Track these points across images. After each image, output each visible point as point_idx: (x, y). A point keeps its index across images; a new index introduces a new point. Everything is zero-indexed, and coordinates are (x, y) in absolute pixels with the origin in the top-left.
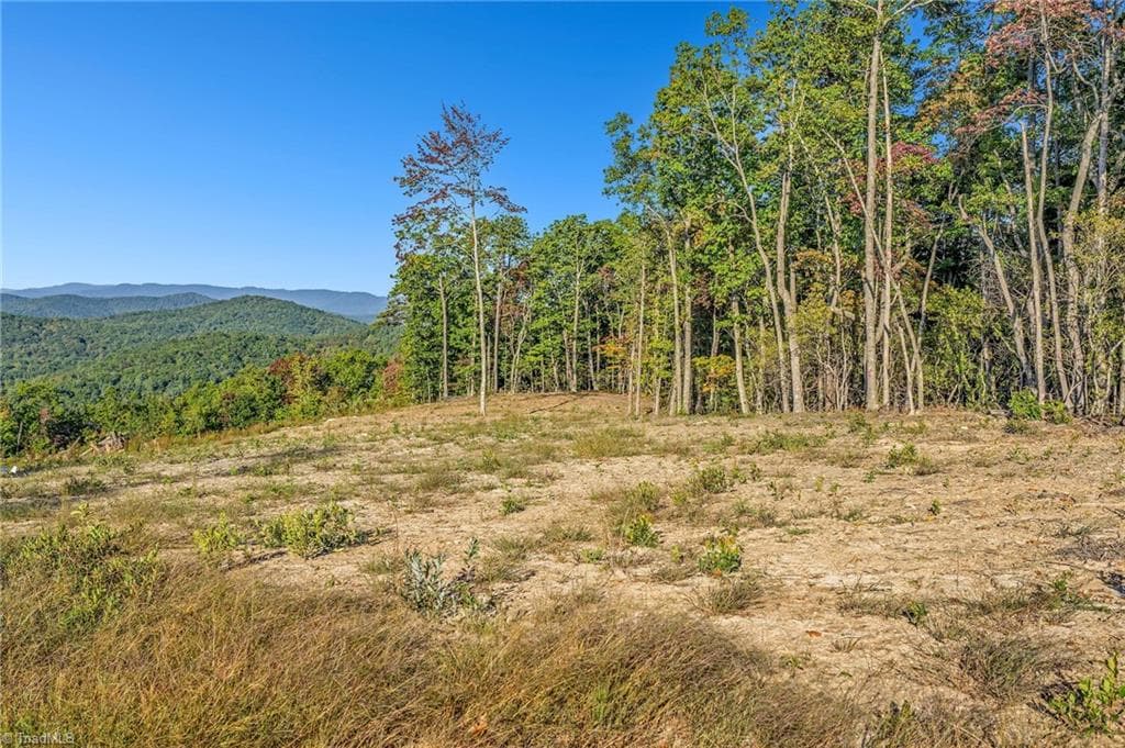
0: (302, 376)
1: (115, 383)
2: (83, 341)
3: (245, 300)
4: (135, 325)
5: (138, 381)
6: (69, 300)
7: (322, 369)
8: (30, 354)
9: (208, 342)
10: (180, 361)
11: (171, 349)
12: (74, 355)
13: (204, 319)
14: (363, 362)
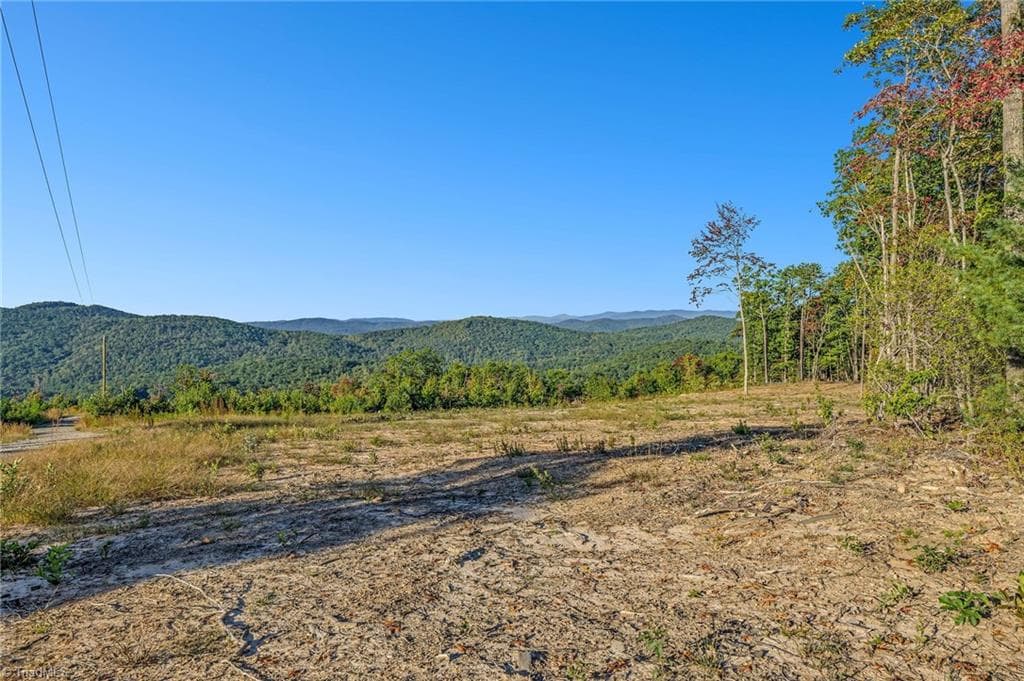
0: (691, 368)
1: (626, 369)
2: (611, 345)
3: (703, 318)
4: (640, 335)
5: (638, 368)
6: (605, 321)
7: (706, 363)
8: (584, 353)
9: (678, 344)
10: (662, 357)
11: (656, 349)
12: (606, 353)
13: (678, 331)
14: (732, 359)
